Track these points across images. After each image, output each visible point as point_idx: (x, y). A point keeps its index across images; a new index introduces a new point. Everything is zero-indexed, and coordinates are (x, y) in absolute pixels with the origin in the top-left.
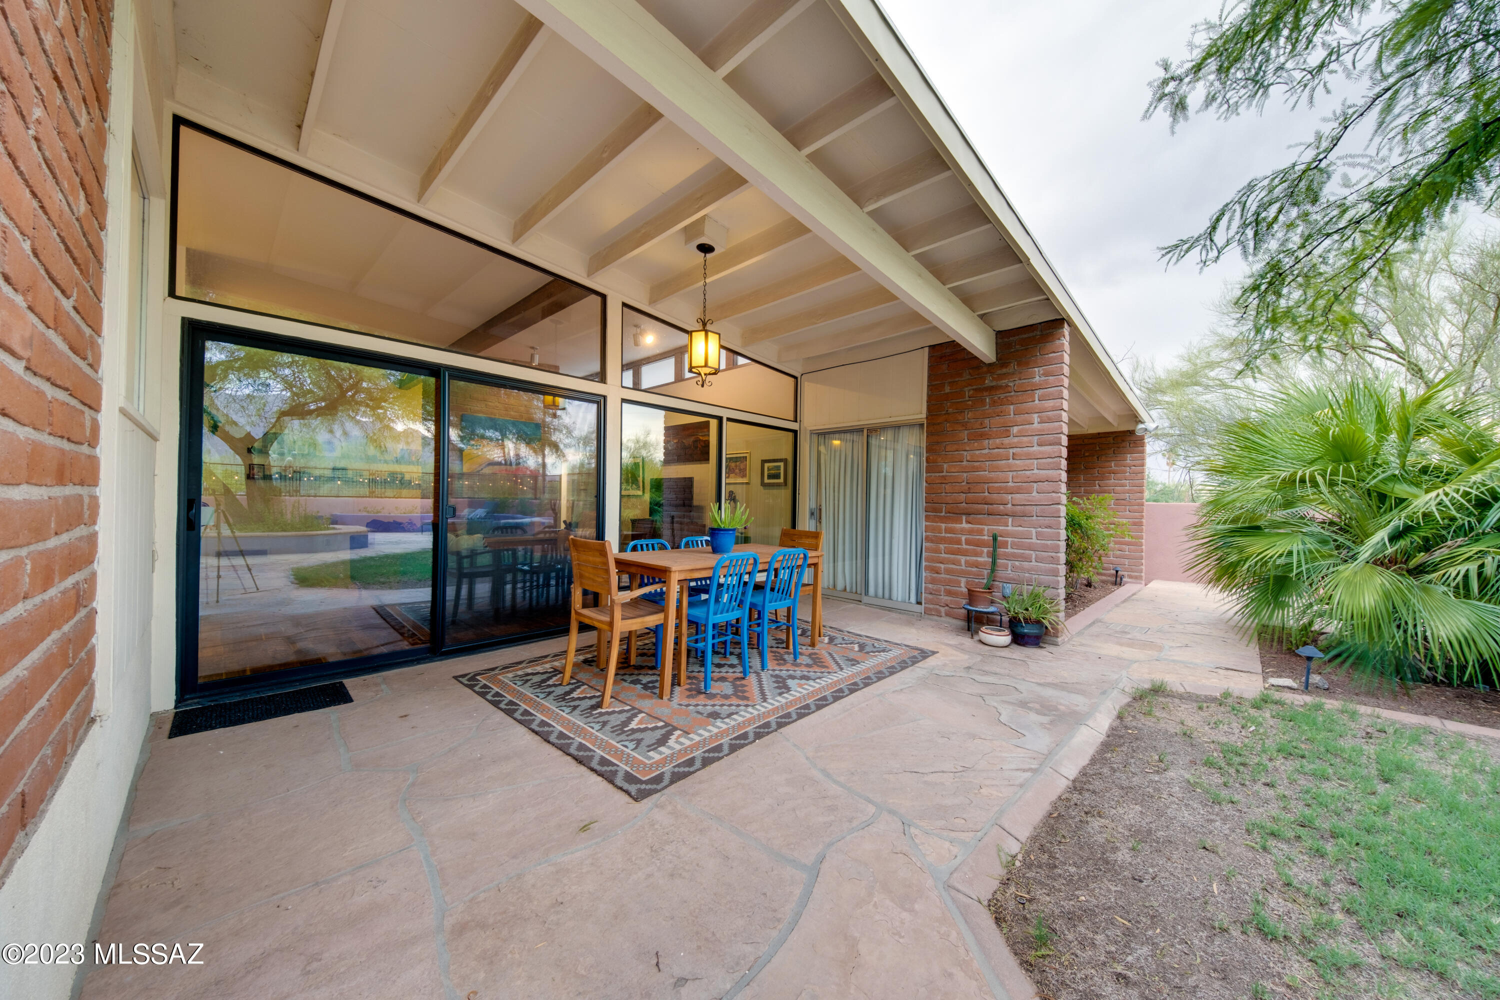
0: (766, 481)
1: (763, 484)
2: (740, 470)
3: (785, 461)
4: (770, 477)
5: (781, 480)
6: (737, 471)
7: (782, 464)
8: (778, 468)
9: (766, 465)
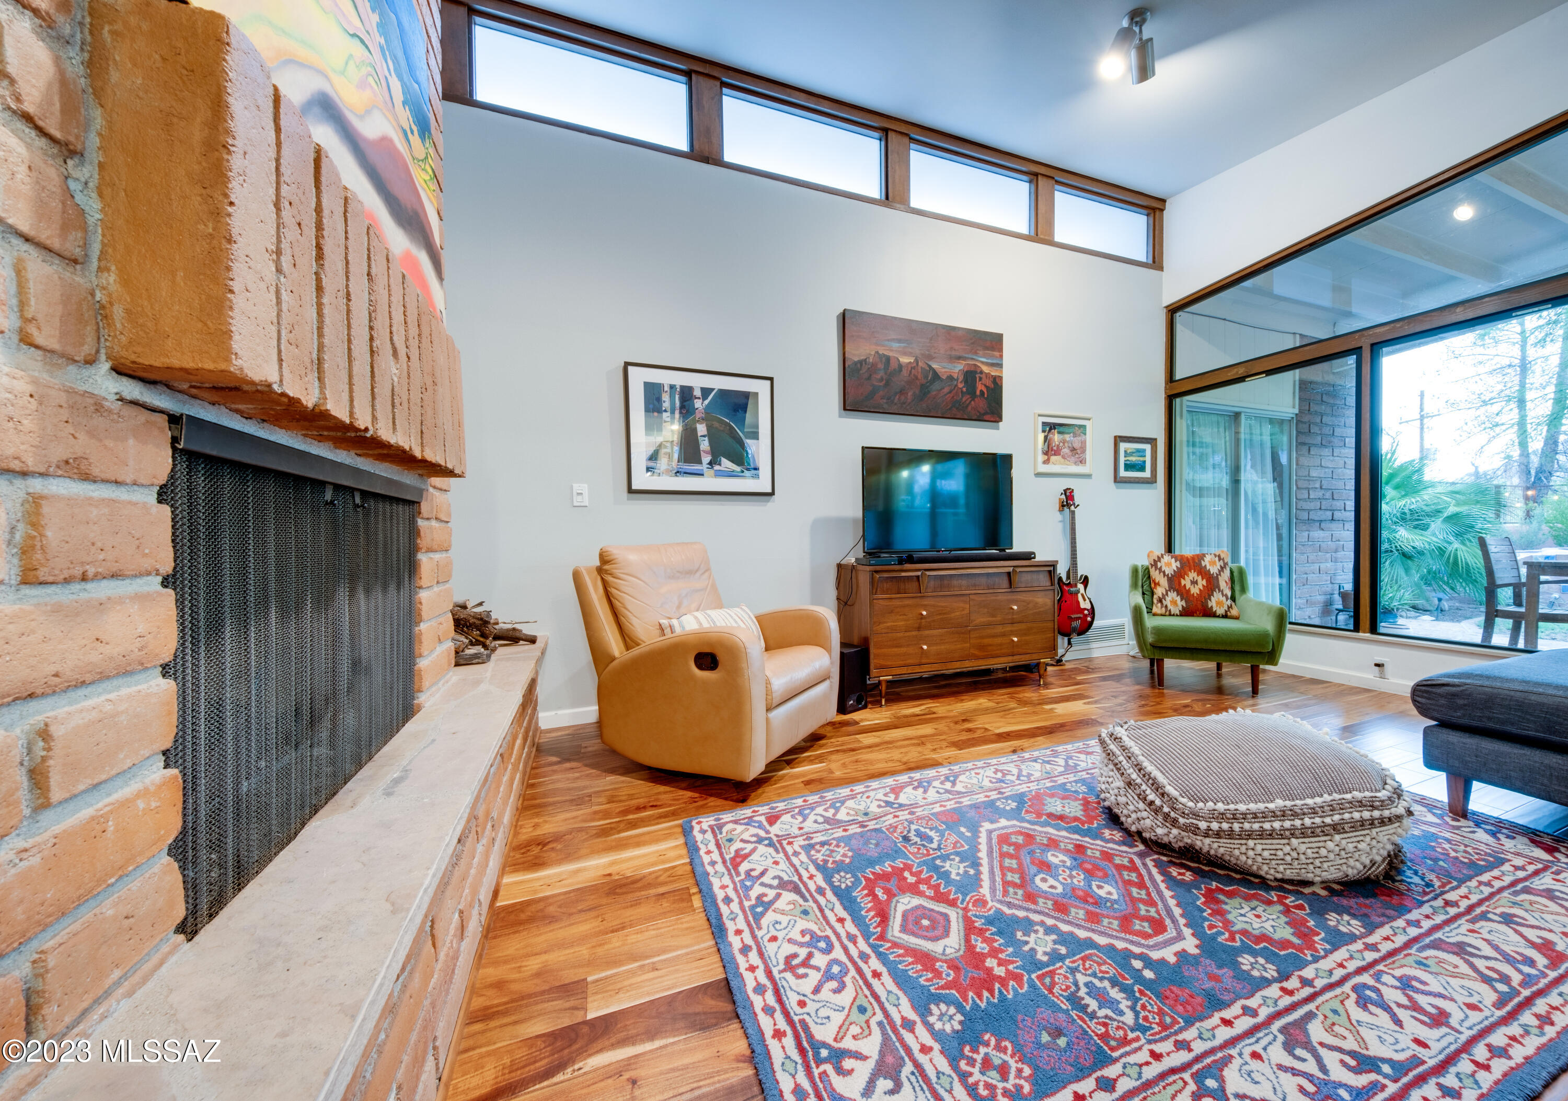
0: (1123, 473)
1: (1117, 480)
2: (1073, 450)
3: (1152, 441)
4: (1129, 467)
5: (1147, 474)
6: (1066, 451)
7: (1148, 447)
8: (1141, 452)
9: (1123, 446)
